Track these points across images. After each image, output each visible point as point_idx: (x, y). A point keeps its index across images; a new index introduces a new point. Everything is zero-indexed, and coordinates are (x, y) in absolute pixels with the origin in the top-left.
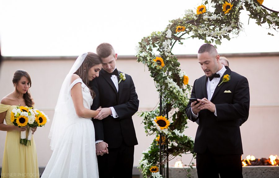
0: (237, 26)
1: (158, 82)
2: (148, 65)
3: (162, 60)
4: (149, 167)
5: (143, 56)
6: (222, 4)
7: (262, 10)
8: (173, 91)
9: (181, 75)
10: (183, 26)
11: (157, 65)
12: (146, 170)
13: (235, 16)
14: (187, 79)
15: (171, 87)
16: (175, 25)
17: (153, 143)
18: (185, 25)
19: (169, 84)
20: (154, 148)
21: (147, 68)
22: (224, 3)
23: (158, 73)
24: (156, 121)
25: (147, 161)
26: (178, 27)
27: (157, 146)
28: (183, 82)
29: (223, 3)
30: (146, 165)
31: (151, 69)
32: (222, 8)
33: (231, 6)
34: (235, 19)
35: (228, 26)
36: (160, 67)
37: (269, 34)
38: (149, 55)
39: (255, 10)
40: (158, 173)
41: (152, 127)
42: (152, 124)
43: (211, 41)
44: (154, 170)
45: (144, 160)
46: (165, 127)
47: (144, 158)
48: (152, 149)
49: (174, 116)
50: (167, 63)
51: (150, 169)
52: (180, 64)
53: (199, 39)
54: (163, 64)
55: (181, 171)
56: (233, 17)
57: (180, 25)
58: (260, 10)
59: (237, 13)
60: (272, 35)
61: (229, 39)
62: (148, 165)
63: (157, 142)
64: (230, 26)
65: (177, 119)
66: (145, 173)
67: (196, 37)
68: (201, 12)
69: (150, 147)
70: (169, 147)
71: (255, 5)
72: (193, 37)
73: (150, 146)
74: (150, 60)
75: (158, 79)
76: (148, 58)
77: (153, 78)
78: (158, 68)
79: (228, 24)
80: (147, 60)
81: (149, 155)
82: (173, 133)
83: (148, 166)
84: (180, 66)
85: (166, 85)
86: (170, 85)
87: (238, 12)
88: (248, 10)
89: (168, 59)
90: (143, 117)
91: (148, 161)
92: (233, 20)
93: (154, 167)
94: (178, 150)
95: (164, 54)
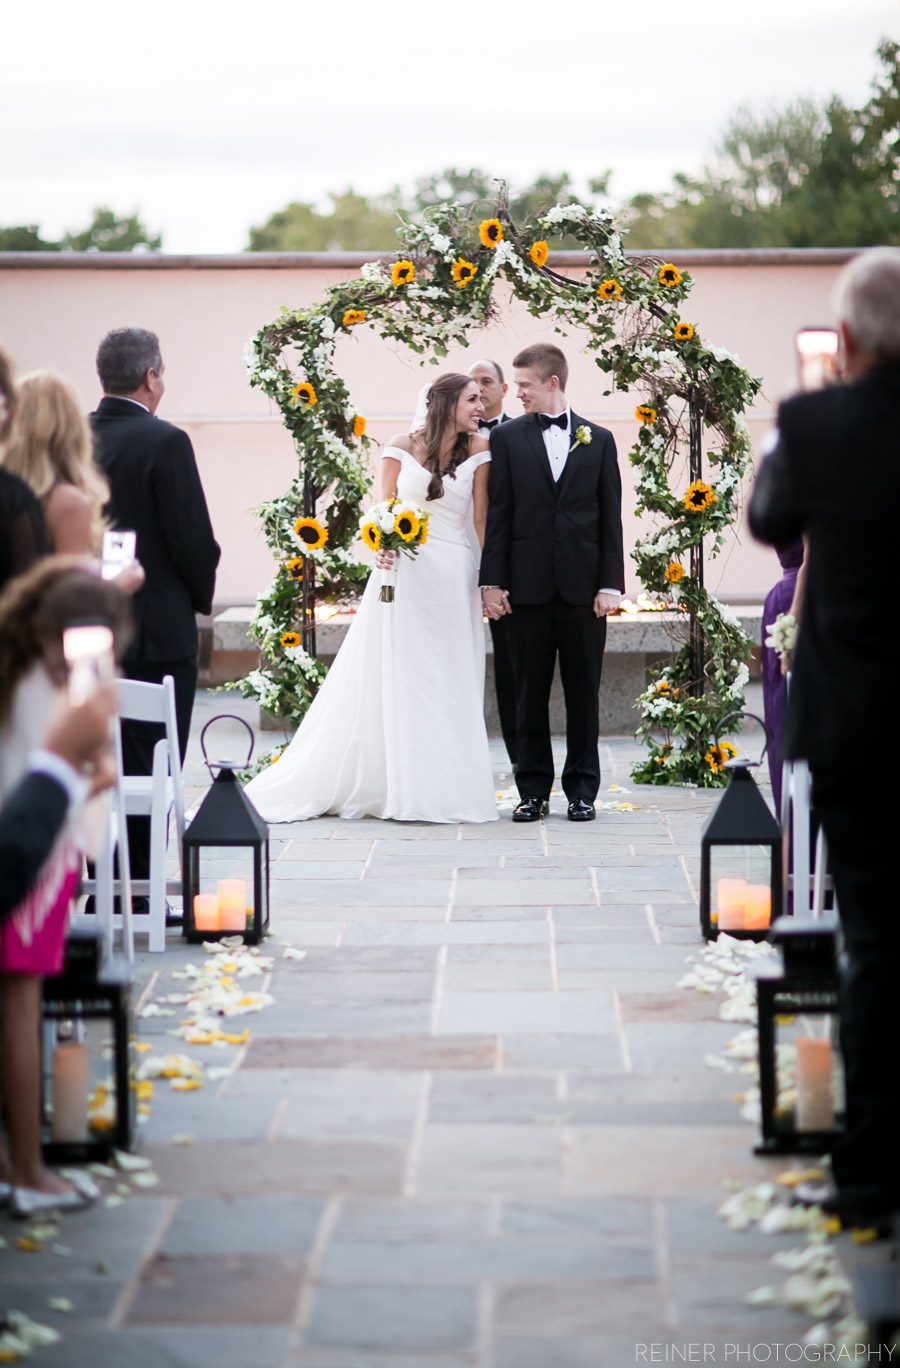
0: (487, 313)
1: (301, 439)
2: (280, 400)
3: (310, 388)
4: (279, 634)
5: (268, 380)
6: (451, 263)
7: (542, 285)
8: (335, 460)
9: (349, 415)
10: (360, 309)
11: (301, 404)
12: (270, 640)
13: (480, 294)
14: (362, 423)
15: (331, 452)
16: (343, 306)
17: (279, 576)
18: (366, 306)
19: (326, 445)
20: (285, 587)
21: (277, 409)
22: (458, 261)
23: (303, 422)
24: (297, 530)
25: (271, 621)
26: (348, 313)
27: (291, 583)
28: (352, 430)
29: (454, 260)
30: (270, 628)
31: (286, 410)
32: (452, 273)
33: (474, 271)
34: (481, 301)
35: (465, 314)
36: (307, 407)
37: (558, 330)
38: (281, 377)
39: (528, 284)
40: (301, 648)
41: (286, 543)
42: (288, 538)
43: (424, 345)
44: (290, 641)
45: (260, 616)
46: (317, 544)
47: (262, 613)
48: (278, 590)
49: (330, 510)
50: (320, 393)
51: (282, 640)
52: (348, 394)
53: (397, 340)
54: (313, 400)
55: (327, 631)
56: (477, 295)
57: (354, 308)
58: (538, 284)
59: (486, 288)
60: (565, 335)
61: (467, 345)
62: (274, 628)
63: (289, 572)
64: (469, 315)
65: (338, 516)
66: (272, 649)
67: (391, 334)
68: (401, 281)
69: (274, 584)
70: (317, 585)
71: (527, 272)
72: (384, 335)
73: (274, 582)
74: (284, 389)
75: (303, 435)
76: (280, 385)
77: (291, 432)
78: (303, 411)
79: (464, 308)
80: (276, 389)
81: (273, 604)
82: (336, 559)
83: (276, 631)
84: (349, 397)
85: (321, 446)
86: (327, 448)
87: (490, 284)
88: (509, 279)
89: (324, 386)
90: (264, 519)
91: (274, 619)
92: (477, 302)
93: (290, 635)
94: (338, 592)
95: (315, 375)
